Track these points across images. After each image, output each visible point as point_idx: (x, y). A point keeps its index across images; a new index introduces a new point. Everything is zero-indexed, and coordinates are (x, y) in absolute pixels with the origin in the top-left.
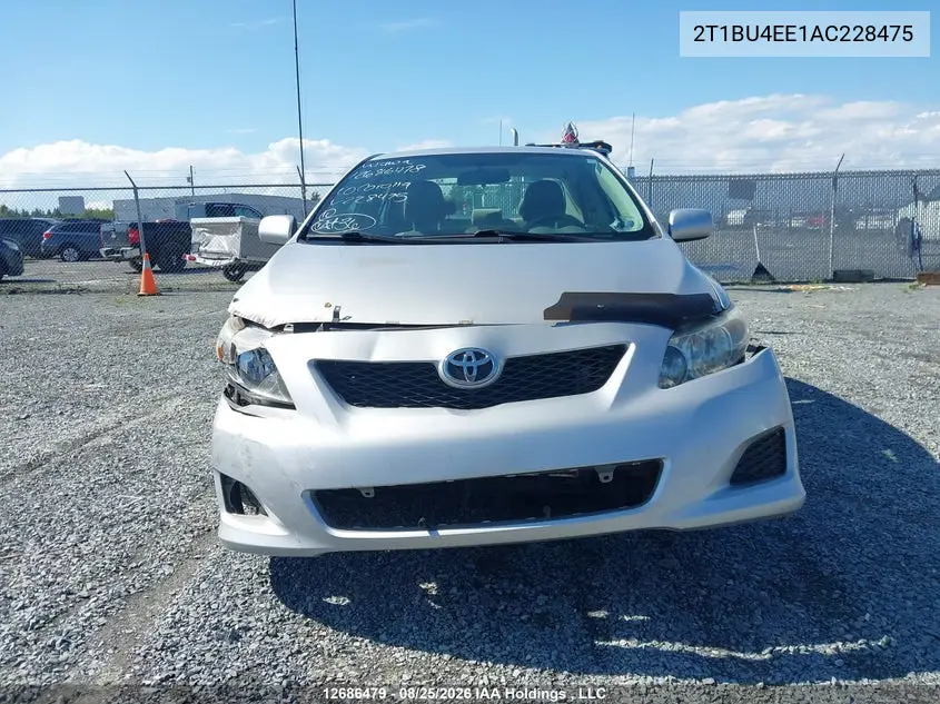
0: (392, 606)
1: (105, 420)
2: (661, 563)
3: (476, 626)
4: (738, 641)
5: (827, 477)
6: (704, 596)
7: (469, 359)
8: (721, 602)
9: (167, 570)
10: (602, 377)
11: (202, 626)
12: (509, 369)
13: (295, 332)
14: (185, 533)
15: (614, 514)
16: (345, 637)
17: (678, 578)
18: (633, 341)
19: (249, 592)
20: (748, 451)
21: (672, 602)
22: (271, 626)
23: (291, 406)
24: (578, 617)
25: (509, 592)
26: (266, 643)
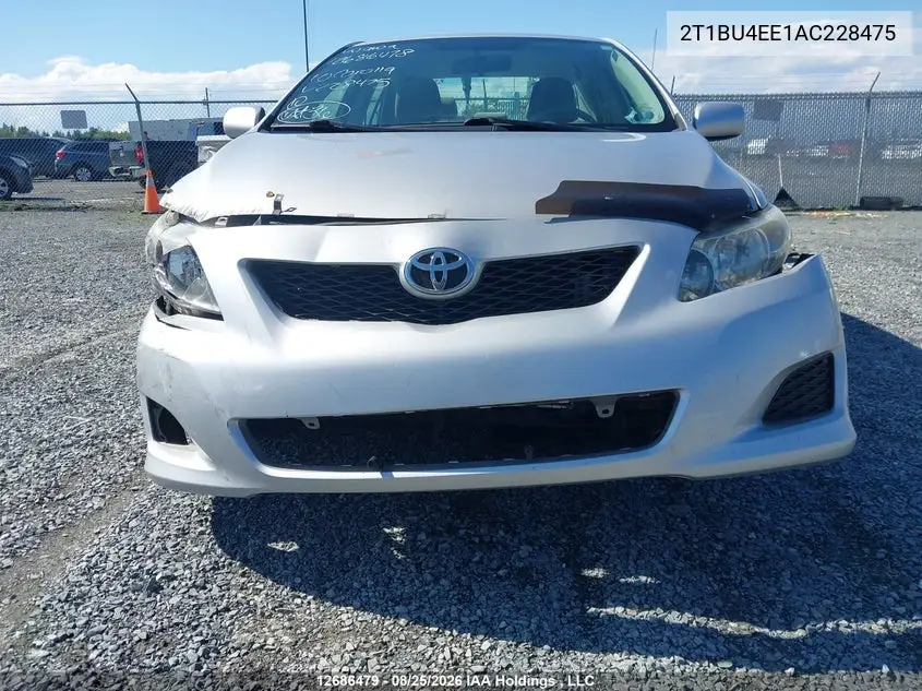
0: (347, 553)
1: (74, 335)
2: (670, 509)
3: (443, 582)
4: (763, 612)
5: (864, 413)
6: (720, 552)
7: (438, 261)
8: (740, 561)
9: (97, 503)
10: (606, 287)
11: (120, 574)
12: (488, 276)
13: (228, 225)
14: (128, 460)
15: (615, 457)
16: (284, 593)
17: (689, 529)
18: (648, 242)
19: (184, 532)
20: (786, 383)
21: (681, 558)
22: (201, 575)
23: (218, 317)
24: (567, 575)
25: (487, 539)
26: (190, 597)
